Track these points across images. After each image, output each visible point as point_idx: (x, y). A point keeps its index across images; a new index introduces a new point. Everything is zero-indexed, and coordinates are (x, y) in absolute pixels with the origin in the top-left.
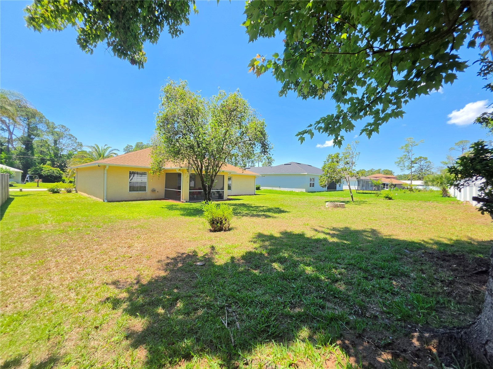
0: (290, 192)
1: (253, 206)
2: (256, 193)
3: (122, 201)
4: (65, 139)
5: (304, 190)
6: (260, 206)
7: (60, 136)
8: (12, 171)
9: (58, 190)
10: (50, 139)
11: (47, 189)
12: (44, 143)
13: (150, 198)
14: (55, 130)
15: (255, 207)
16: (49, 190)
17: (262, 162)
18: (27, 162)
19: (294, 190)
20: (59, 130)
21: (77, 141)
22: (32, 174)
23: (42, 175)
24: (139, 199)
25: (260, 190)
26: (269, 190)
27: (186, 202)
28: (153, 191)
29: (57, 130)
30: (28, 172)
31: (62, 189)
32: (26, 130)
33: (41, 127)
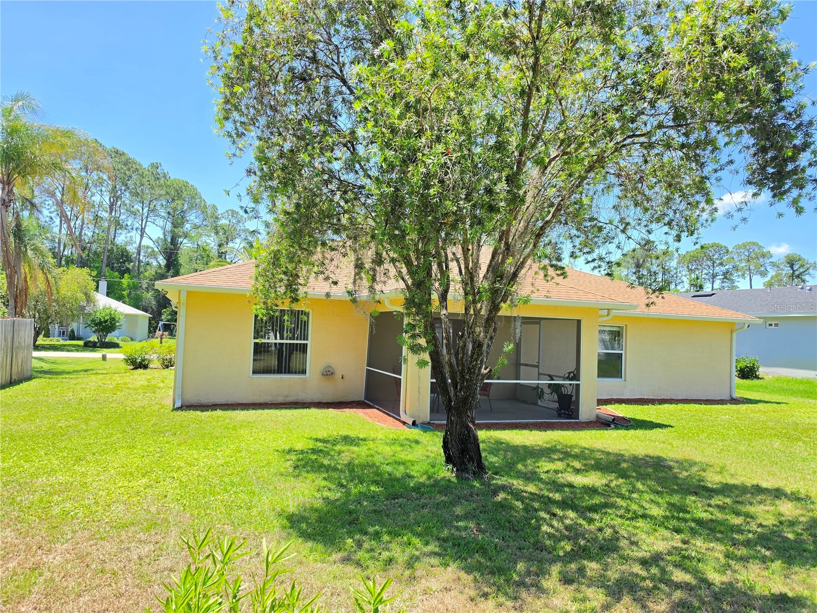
1: (713, 479)
2: (738, 394)
3: (214, 407)
4: (238, 241)
6: (758, 490)
8: (122, 314)
9: (144, 360)
11: (127, 357)
12: (203, 252)
13: (317, 398)
14: (220, 223)
15: (726, 489)
16: (126, 360)
17: (763, 274)
20: (227, 222)
22: (168, 321)
25: (757, 377)
27: (414, 425)
28: (328, 373)
29: (224, 222)
30: (160, 314)
31: (155, 356)
32: (169, 226)
33: (193, 217)
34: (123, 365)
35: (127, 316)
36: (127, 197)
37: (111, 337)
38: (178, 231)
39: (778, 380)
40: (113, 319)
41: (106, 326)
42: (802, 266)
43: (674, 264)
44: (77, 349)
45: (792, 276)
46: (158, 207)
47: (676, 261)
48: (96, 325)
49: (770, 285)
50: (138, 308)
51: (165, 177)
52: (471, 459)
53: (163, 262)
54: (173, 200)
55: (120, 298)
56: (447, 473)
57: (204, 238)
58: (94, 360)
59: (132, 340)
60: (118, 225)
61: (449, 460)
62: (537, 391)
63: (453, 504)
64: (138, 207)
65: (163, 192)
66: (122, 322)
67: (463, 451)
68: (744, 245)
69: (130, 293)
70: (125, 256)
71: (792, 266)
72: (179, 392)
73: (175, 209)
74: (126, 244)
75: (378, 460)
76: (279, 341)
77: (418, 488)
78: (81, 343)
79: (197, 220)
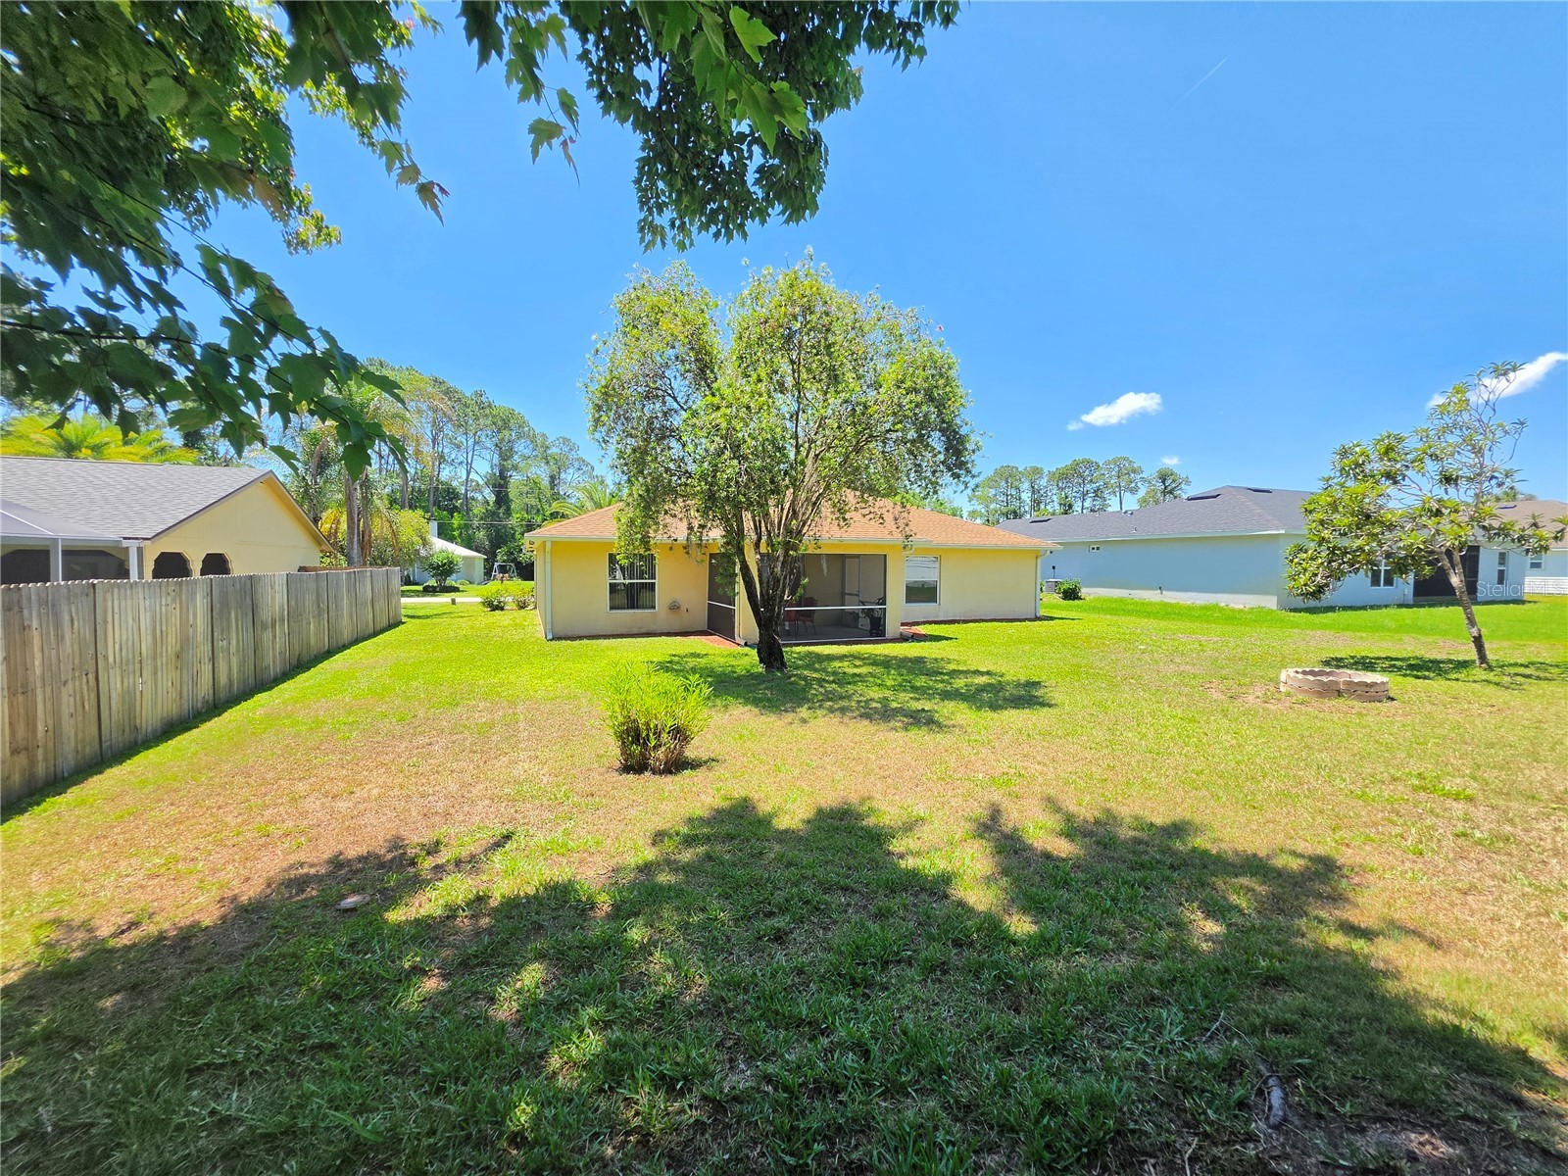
0: (1202, 608)
3: (580, 638)
4: (571, 471)
5: (1271, 602)
7: (561, 466)
8: (459, 556)
9: (498, 603)
10: (541, 473)
11: (479, 600)
12: (533, 485)
14: (549, 452)
16: (480, 603)
18: (497, 531)
19: (1223, 600)
20: (557, 451)
21: (595, 474)
23: (520, 563)
24: (635, 631)
25: (1080, 597)
26: (1115, 601)
27: (746, 644)
28: (674, 607)
29: (554, 450)
30: (495, 556)
31: (510, 599)
32: (496, 459)
33: (522, 448)
34: (481, 607)
35: (465, 558)
36: (448, 430)
37: (450, 581)
38: (508, 464)
39: (1098, 599)
40: (451, 562)
41: (445, 569)
42: (1174, 481)
43: (1044, 482)
44: (417, 594)
45: (1164, 493)
46: (483, 439)
47: (1046, 479)
48: (434, 569)
49: (1144, 502)
50: (470, 548)
51: (490, 406)
52: (776, 659)
53: (492, 498)
54: (499, 431)
55: (451, 539)
56: (761, 669)
57: (533, 470)
58: (442, 605)
59: (471, 583)
60: (442, 458)
61: (761, 661)
62: (854, 615)
63: (759, 684)
64: (461, 439)
65: (489, 422)
66: (461, 564)
67: (770, 654)
68: (1115, 461)
69: (461, 533)
70: (452, 494)
71: (1164, 482)
72: (549, 626)
73: (502, 440)
74: (452, 479)
75: (714, 665)
76: (627, 581)
77: (739, 678)
78: (420, 588)
79: (526, 451)
